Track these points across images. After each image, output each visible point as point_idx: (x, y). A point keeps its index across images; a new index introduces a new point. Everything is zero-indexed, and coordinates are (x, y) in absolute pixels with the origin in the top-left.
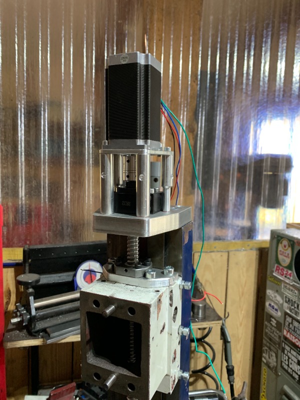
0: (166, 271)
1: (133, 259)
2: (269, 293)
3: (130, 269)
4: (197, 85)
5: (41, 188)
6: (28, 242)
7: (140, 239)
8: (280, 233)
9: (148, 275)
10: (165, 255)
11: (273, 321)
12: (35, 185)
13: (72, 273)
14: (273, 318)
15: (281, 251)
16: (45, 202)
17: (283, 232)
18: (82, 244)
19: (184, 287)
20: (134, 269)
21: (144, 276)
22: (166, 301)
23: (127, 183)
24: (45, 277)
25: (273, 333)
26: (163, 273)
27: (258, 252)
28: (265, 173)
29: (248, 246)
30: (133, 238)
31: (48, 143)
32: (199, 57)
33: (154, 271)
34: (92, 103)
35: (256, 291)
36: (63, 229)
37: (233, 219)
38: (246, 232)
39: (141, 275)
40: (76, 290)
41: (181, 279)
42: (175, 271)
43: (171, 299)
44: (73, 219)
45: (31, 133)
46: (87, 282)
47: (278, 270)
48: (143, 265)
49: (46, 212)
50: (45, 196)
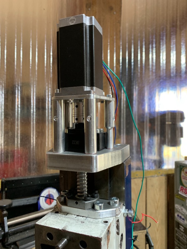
0: (111, 202)
1: (82, 192)
2: (177, 207)
3: (80, 201)
4: (120, 66)
5: (15, 137)
6: (6, 176)
7: (88, 174)
8: (181, 164)
9: (97, 207)
10: (110, 186)
11: (181, 228)
12: (11, 135)
13: (36, 197)
14: (181, 225)
15: (183, 176)
16: (18, 146)
17: (184, 163)
18: (43, 176)
19: (127, 216)
20: (84, 202)
21: (93, 207)
22: (113, 230)
23: (76, 125)
24: (17, 201)
25: (182, 237)
26: (109, 203)
27: (166, 178)
28: (167, 123)
29: (159, 173)
30: (82, 173)
31: (20, 106)
32: (120, 48)
33: (102, 203)
34: (50, 79)
35: (166, 205)
36: (30, 165)
37: (148, 155)
38: (157, 163)
39: (90, 207)
40: (40, 210)
41: (124, 207)
42: (120, 201)
43: (118, 227)
44: (37, 158)
45: (9, 99)
46: (47, 203)
47: (183, 190)
48: (91, 197)
49: (19, 154)
50: (17, 142)
